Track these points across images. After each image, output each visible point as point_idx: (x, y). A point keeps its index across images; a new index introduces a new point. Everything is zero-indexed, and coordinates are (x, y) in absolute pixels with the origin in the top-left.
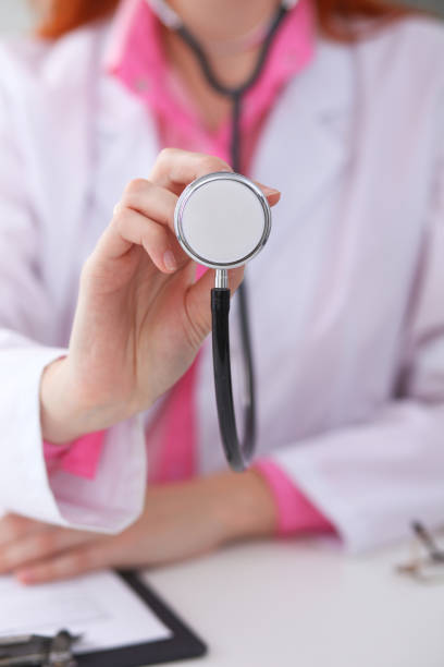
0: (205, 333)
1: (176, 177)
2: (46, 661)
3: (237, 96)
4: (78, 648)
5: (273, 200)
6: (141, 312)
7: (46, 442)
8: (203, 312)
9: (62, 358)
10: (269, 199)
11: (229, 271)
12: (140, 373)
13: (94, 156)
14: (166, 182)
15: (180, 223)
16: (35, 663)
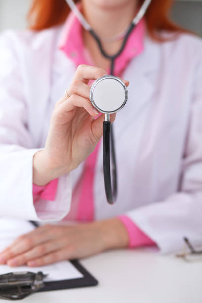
0: (100, 137)
1: (86, 77)
2: (33, 284)
3: (113, 59)
4: (46, 280)
5: (127, 84)
7: (34, 185)
10: (125, 84)
13: (52, 82)
14: (81, 79)
15: (92, 96)
16: (28, 284)
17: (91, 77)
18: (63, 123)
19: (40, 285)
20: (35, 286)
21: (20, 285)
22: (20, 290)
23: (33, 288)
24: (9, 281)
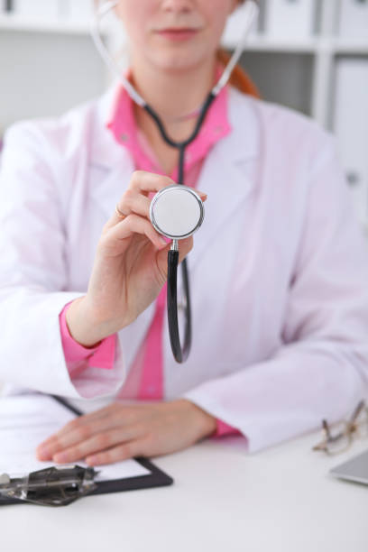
2: (81, 485)
3: (183, 147)
4: (97, 479)
5: (204, 198)
6: (129, 266)
8: (164, 266)
9: (83, 297)
10: (202, 198)
11: (179, 241)
12: (130, 301)
15: (153, 214)
16: (74, 485)
17: (151, 188)
18: (115, 254)
19: (91, 486)
20: (84, 487)
21: (63, 486)
22: (63, 493)
23: (81, 490)
24: (47, 481)
